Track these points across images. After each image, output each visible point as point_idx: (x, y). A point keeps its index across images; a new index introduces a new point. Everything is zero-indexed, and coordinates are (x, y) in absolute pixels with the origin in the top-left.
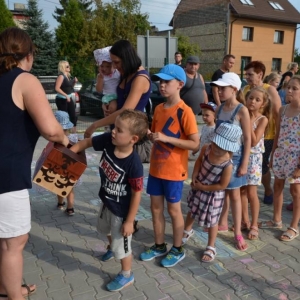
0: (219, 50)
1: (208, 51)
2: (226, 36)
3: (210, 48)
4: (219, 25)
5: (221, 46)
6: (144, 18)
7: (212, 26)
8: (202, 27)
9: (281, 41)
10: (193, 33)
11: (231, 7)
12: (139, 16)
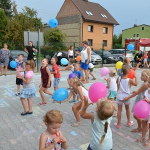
0: (77, 36)
1: (72, 36)
2: (80, 30)
3: (73, 35)
4: (77, 24)
5: (78, 35)
6: (39, 20)
7: (74, 25)
8: (69, 25)
9: (106, 32)
10: (65, 28)
11: (82, 16)
12: (37, 19)
